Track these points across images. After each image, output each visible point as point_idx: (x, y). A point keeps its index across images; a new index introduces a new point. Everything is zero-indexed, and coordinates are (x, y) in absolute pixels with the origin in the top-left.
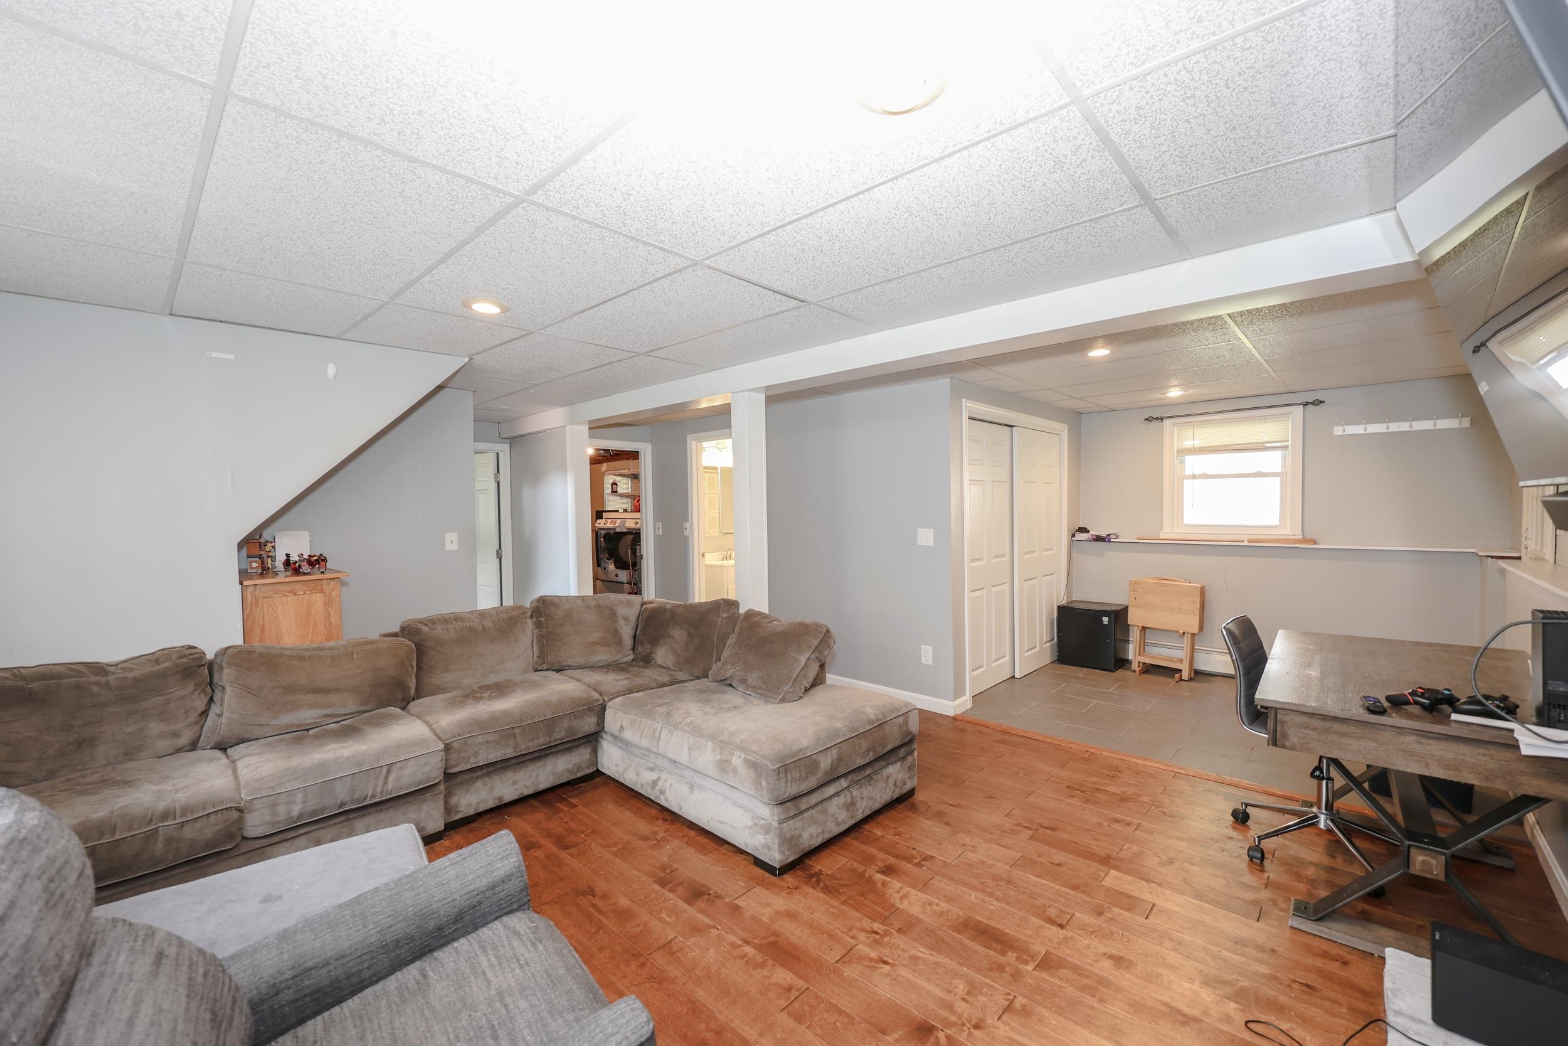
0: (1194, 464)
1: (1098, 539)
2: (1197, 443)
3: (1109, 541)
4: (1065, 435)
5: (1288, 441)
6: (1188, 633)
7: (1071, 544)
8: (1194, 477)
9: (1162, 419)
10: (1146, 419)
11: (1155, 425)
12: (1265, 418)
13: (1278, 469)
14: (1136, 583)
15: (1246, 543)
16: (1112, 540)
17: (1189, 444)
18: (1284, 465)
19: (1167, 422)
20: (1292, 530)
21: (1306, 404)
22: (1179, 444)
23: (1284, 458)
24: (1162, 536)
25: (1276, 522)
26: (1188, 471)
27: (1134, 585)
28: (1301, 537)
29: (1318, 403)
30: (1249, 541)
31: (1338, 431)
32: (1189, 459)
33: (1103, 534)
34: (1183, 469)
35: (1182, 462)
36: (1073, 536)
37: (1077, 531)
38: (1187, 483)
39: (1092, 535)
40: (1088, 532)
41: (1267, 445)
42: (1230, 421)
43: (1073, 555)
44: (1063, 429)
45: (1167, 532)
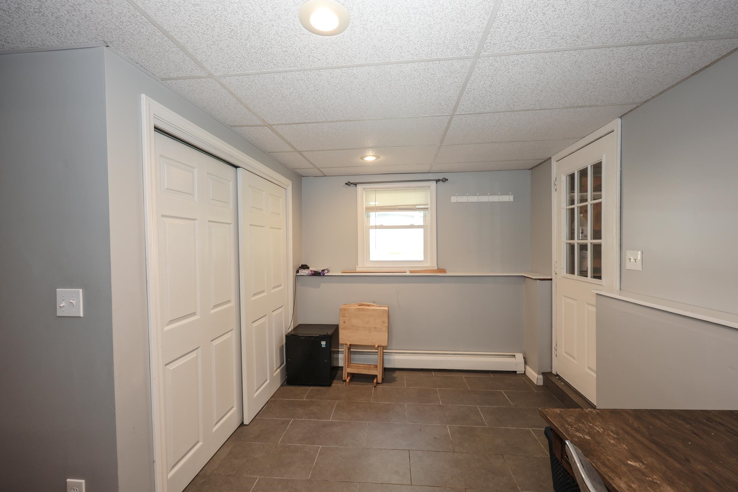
0: (375, 218)
1: (316, 274)
2: (378, 204)
3: (324, 275)
4: (290, 189)
5: (428, 205)
6: (381, 346)
7: (297, 277)
8: (376, 227)
9: (355, 184)
10: (346, 184)
11: (352, 188)
12: (415, 189)
13: (422, 224)
14: (345, 310)
15: (408, 274)
16: (326, 274)
17: (372, 204)
18: (425, 221)
19: (359, 187)
20: (431, 264)
21: (437, 181)
22: (366, 204)
23: (425, 216)
24: (358, 270)
25: (421, 258)
26: (372, 223)
27: (343, 312)
28: (437, 268)
29: (445, 180)
30: (411, 272)
31: (454, 199)
32: (372, 214)
33: (319, 269)
34: (368, 221)
35: (368, 217)
36: (298, 272)
37: (300, 268)
38: (372, 232)
39: (311, 271)
40: (308, 268)
41: (417, 207)
42: (397, 189)
43: (298, 287)
44: (288, 184)
45: (362, 267)
